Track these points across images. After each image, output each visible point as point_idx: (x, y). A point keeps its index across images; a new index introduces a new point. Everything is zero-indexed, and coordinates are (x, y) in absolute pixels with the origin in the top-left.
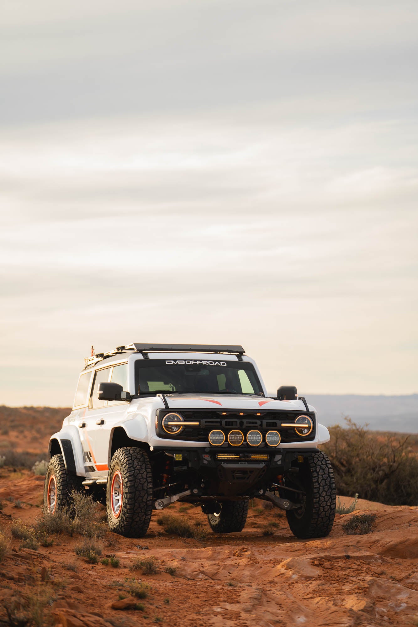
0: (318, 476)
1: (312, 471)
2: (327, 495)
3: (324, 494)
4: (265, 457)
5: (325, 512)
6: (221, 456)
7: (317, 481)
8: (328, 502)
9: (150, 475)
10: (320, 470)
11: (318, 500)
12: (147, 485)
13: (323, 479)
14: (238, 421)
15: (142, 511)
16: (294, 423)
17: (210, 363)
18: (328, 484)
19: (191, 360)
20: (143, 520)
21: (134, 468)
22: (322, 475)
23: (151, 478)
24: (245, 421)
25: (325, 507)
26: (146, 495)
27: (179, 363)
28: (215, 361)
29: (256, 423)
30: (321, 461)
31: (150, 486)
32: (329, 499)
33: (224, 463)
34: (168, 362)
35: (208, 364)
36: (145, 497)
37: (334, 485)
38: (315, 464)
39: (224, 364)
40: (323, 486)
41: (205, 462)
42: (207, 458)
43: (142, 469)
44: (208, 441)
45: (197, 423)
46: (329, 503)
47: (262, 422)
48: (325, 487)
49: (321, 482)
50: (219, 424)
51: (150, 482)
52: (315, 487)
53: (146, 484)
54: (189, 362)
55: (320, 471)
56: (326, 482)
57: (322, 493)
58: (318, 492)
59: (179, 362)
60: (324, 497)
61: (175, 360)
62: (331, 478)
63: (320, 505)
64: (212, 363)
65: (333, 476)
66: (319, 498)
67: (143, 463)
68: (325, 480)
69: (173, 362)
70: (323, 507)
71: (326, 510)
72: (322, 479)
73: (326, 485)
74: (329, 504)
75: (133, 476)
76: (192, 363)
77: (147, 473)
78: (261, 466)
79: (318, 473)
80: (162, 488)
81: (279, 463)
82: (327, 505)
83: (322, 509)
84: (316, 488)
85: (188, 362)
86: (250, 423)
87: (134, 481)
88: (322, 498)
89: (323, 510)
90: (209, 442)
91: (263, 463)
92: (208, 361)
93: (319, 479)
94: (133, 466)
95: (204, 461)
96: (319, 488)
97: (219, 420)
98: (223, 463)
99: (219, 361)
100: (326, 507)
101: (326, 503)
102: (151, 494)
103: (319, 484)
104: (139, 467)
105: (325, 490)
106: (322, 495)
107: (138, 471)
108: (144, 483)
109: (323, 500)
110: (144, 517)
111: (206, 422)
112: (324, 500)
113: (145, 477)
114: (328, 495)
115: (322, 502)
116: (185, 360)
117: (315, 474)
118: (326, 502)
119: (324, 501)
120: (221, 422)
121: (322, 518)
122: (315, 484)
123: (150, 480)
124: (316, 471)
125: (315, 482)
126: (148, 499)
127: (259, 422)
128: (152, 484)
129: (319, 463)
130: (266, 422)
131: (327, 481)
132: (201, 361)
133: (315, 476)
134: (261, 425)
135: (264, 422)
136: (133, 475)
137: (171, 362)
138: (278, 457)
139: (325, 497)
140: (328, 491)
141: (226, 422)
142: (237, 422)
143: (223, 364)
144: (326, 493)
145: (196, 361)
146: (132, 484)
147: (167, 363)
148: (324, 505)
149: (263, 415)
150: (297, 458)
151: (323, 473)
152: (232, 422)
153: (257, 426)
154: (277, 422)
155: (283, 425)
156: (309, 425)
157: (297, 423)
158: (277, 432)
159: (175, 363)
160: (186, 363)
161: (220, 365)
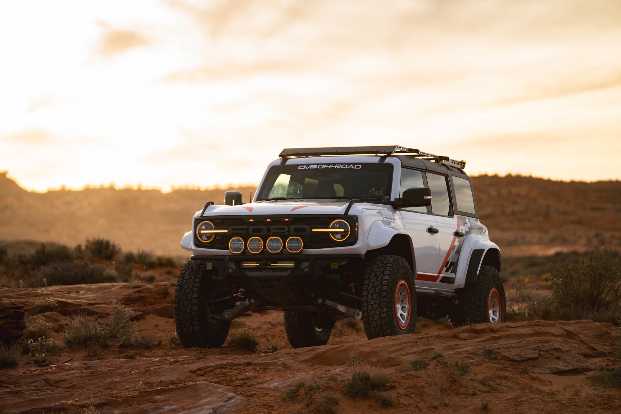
0: (368, 284)
1: (365, 278)
2: (375, 303)
3: (372, 302)
4: (291, 264)
5: (376, 321)
6: (245, 264)
7: (367, 289)
8: (377, 311)
9: (198, 285)
10: (373, 277)
11: (366, 308)
12: (192, 295)
13: (373, 287)
14: (265, 228)
15: (188, 321)
18: (378, 292)
19: (324, 164)
20: (192, 331)
22: (373, 282)
24: (272, 227)
25: (374, 316)
26: (190, 305)
28: (349, 164)
29: (284, 229)
30: (380, 268)
31: (195, 296)
32: (378, 307)
33: (248, 271)
34: (300, 167)
35: (341, 167)
36: (189, 307)
37: (385, 293)
38: (372, 271)
39: (359, 167)
40: (372, 294)
41: (231, 271)
42: (232, 266)
43: (190, 278)
44: (228, 249)
45: (226, 231)
47: (289, 228)
50: (246, 231)
51: (196, 292)
52: (364, 295)
54: (322, 167)
55: (373, 279)
56: (375, 289)
58: (366, 301)
59: (311, 167)
60: (372, 305)
61: (308, 165)
62: (382, 285)
63: (368, 314)
64: (345, 166)
65: (386, 284)
66: (367, 306)
69: (305, 166)
70: (372, 316)
71: (376, 319)
73: (375, 292)
74: (378, 313)
75: (179, 287)
76: (324, 167)
77: (195, 283)
78: (286, 273)
80: (226, 298)
81: (306, 270)
82: (376, 314)
83: (371, 318)
84: (365, 296)
85: (320, 167)
86: (278, 229)
87: (179, 292)
88: (370, 307)
89: (373, 319)
90: (229, 251)
91: (289, 270)
92: (342, 164)
93: (369, 287)
94: (183, 277)
95: (230, 269)
96: (367, 295)
98: (247, 271)
99: (354, 164)
100: (376, 316)
101: (375, 312)
103: (368, 292)
106: (370, 303)
107: (186, 281)
108: (189, 293)
110: (191, 328)
111: (233, 229)
114: (377, 304)
115: (370, 311)
116: (318, 164)
117: (367, 282)
118: (375, 310)
120: (248, 229)
121: (374, 328)
122: (364, 293)
123: (195, 290)
124: (369, 278)
126: (192, 310)
127: (287, 228)
128: (197, 294)
129: (377, 270)
130: (295, 228)
131: (377, 288)
132: (334, 164)
133: (366, 283)
134: (289, 231)
135: (292, 227)
136: (181, 285)
137: (303, 167)
138: (305, 264)
140: (376, 299)
141: (253, 229)
143: (357, 167)
144: (375, 301)
145: (329, 164)
146: (177, 295)
147: (299, 168)
148: (373, 314)
149: (291, 220)
150: (330, 265)
151: (376, 280)
152: (260, 229)
153: (284, 233)
154: (307, 227)
155: (314, 230)
156: (346, 230)
157: (332, 228)
158: (299, 238)
159: (307, 167)
160: (318, 168)
161: (353, 168)
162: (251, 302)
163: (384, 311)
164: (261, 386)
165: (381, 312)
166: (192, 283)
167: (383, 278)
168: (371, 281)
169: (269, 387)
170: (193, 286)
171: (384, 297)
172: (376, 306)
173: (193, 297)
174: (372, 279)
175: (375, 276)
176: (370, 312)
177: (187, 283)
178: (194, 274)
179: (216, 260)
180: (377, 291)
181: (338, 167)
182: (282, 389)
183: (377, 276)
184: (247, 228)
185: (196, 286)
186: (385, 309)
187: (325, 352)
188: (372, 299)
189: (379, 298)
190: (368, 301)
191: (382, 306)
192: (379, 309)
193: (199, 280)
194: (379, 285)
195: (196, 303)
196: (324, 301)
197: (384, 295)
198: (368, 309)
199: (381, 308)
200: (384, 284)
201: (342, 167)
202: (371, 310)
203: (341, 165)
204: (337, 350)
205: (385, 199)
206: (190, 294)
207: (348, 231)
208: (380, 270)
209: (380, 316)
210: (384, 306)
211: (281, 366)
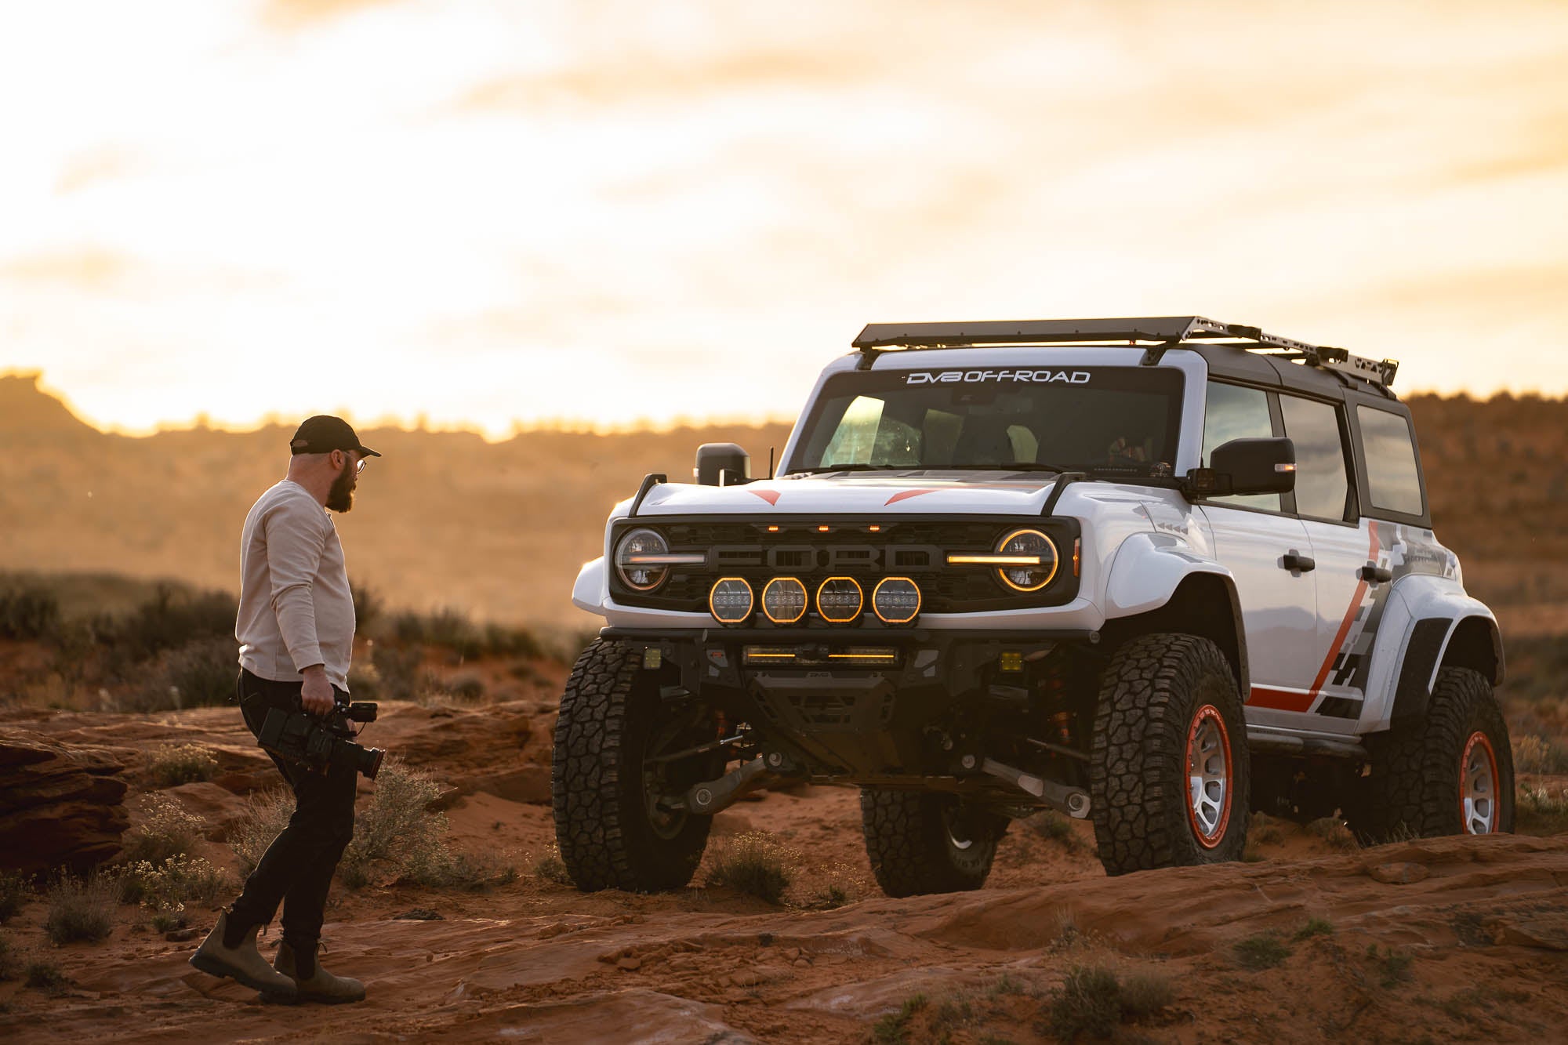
0: (1110, 715)
1: (1100, 698)
2: (1128, 772)
3: (1120, 768)
4: (886, 656)
5: (1131, 823)
6: (754, 654)
7: (1105, 730)
8: (1133, 794)
9: (620, 711)
10: (1122, 697)
11: (1102, 786)
12: (603, 740)
13: (1124, 724)
14: (814, 551)
15: (591, 815)
16: (992, 552)
17: (1038, 376)
18: (1137, 739)
19: (983, 369)
20: (602, 842)
21: (578, 691)
22: (1124, 712)
23: (617, 721)
24: (832, 549)
25: (1126, 810)
26: (597, 769)
27: (942, 380)
28: (1055, 370)
29: (866, 554)
30: (1142, 670)
31: (611, 743)
33: (764, 675)
34: (914, 378)
35: (1030, 378)
36: (593, 774)
37: (1157, 742)
38: (1120, 678)
39: (1084, 377)
40: (1120, 745)
41: (714, 672)
42: (719, 658)
43: (598, 693)
44: (708, 610)
45: (698, 559)
46: (1136, 795)
47: (883, 552)
48: (1125, 748)
49: (1114, 734)
50: (757, 561)
51: (613, 732)
52: (1096, 746)
53: (597, 739)
54: (976, 376)
55: (1122, 701)
56: (1130, 731)
57: (1113, 765)
58: (1103, 764)
59: (944, 377)
60: (1120, 777)
61: (935, 372)
62: (1150, 720)
63: (1109, 801)
64: (1043, 376)
65: (1160, 716)
66: (1105, 779)
67: (611, 676)
68: (1130, 726)
69: (928, 376)
70: (1121, 808)
71: (1131, 818)
72: (1120, 722)
73: (1130, 741)
74: (1137, 800)
75: (567, 715)
76: (982, 377)
77: (610, 705)
78: (872, 682)
79: (1113, 705)
80: (700, 751)
81: (930, 673)
82: (1130, 803)
83: (1116, 813)
84: (1100, 750)
85: (971, 377)
86: (851, 554)
87: (567, 730)
88: (1114, 782)
89: (1122, 816)
90: (709, 615)
91: (879, 673)
92: (1034, 369)
93: (1112, 724)
94: (576, 687)
95: (711, 668)
96: (1106, 749)
97: (758, 548)
98: (760, 673)
99: (1069, 370)
100: (1130, 807)
101: (1128, 797)
102: (611, 767)
103: (1109, 738)
104: (593, 689)
105: (1124, 756)
106: (1113, 771)
107: (585, 700)
108: (594, 735)
109: (1118, 788)
110: (601, 834)
111: (722, 555)
112: (1121, 786)
113: (599, 716)
114: (1134, 773)
115: (1113, 793)
116: (964, 370)
117: (1105, 709)
118: (1128, 792)
119: (1121, 790)
120: (763, 555)
121: (1126, 842)
122: (1097, 740)
124: (1110, 699)
125: (1099, 733)
126: (602, 782)
127: (875, 553)
128: (617, 737)
129: (1134, 675)
130: (898, 553)
131: (1134, 728)
133: (1103, 713)
134: (881, 561)
135: (891, 550)
136: (570, 710)
137: (923, 378)
138: (926, 658)
139: (1124, 778)
140: (1133, 758)
141: (779, 554)
142: (810, 552)
143: (1078, 378)
144: (1127, 767)
145: (997, 370)
146: (561, 739)
147: (909, 381)
148: (1123, 803)
149: (887, 529)
150: (998, 660)
151: (1131, 705)
152: (799, 553)
153: (869, 566)
154: (932, 550)
155: (953, 559)
156: (1047, 559)
157: (1004, 554)
158: (911, 581)
159: (934, 379)
160: (966, 379)
161: (1067, 381)
162: (771, 761)
163: (1156, 795)
164: (802, 1004)
165: (1146, 798)
166: (605, 705)
167: (1152, 700)
168: (1118, 706)
169: (824, 1006)
170: (605, 714)
171: (1154, 754)
172: (1132, 779)
173: (604, 746)
174: (1119, 701)
175: (1129, 692)
176: (1113, 798)
177: (588, 706)
178: (609, 679)
179: (672, 640)
180: (1136, 735)
181: (1022, 378)
182: (862, 1015)
183: (1136, 694)
184: (760, 550)
185: (613, 714)
186: (1157, 789)
187: (985, 910)
188: (1121, 759)
189: (1140, 758)
190: (1109, 766)
191: (1149, 781)
192: (1141, 791)
193: (621, 698)
194: (1140, 718)
195: (613, 762)
196: (980, 763)
197: (1155, 748)
198: (1107, 787)
199: (1146, 786)
200: (1154, 717)
201: (1034, 379)
202: (1117, 792)
203: (1031, 373)
204: (1021, 904)
205: (1159, 471)
206: (596, 737)
207: (1052, 563)
208: (1144, 675)
209: (1143, 809)
210: (1156, 779)
211: (858, 948)
